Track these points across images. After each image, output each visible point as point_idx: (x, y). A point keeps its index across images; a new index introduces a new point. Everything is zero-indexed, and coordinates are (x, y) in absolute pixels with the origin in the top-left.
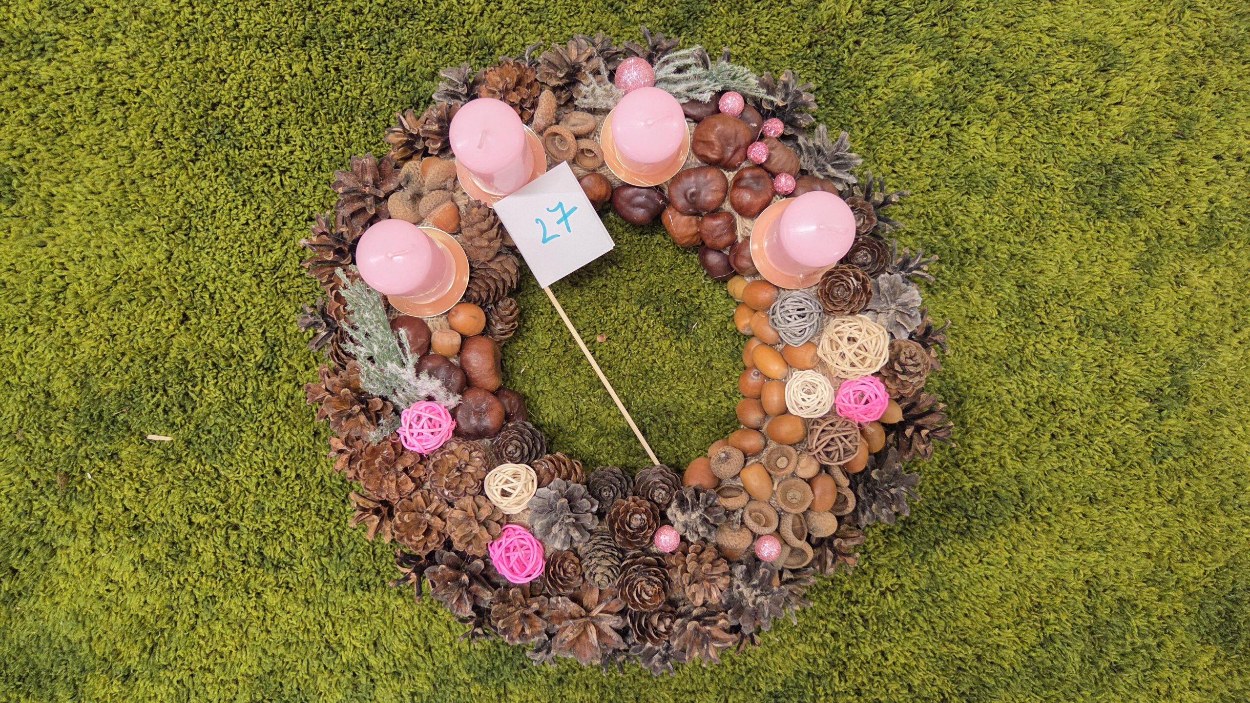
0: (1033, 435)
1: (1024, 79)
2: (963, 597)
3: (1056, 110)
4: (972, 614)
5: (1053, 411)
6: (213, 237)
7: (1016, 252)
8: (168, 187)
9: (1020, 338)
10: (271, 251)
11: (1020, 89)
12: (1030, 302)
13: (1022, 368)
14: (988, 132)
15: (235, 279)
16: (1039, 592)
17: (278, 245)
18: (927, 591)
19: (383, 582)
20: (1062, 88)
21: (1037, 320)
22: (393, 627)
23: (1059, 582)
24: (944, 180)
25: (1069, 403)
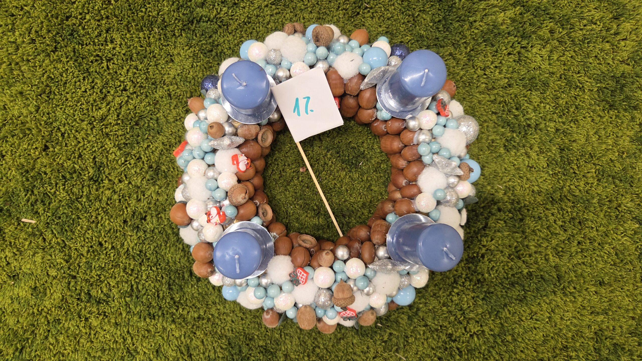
0: (567, 242)
1: (568, 21)
2: (520, 340)
3: (586, 41)
4: (526, 351)
5: (580, 227)
6: (64, 99)
7: (559, 128)
8: (38, 67)
9: (561, 182)
10: (100, 108)
11: (565, 27)
12: (568, 159)
13: (561, 200)
14: (544, 52)
15: (77, 125)
16: (567, 339)
17: (104, 105)
18: (498, 335)
19: (163, 314)
20: (590, 27)
21: (572, 171)
22: (168, 341)
23: (579, 333)
24: (516, 82)
25: (590, 223)
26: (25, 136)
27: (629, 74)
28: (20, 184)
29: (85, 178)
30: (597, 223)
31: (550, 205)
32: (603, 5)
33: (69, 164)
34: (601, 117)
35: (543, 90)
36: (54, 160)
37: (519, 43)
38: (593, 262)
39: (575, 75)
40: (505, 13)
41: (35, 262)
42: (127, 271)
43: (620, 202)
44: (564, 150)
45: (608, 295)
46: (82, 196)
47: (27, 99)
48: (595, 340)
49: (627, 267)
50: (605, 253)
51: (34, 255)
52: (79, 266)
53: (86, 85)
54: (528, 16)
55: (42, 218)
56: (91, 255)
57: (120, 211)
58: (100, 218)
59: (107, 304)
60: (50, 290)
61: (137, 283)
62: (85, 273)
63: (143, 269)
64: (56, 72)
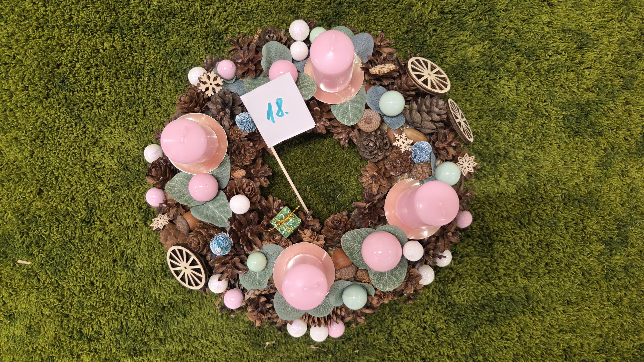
26: (21, 180)
27: (594, 101)
28: (15, 226)
29: (78, 220)
30: (563, 245)
31: (518, 230)
32: (567, 36)
33: (62, 207)
34: (566, 143)
35: (511, 119)
36: (48, 203)
37: (487, 76)
38: (560, 282)
39: (541, 104)
40: (474, 47)
41: (30, 301)
42: (117, 308)
43: (585, 224)
44: (532, 176)
45: (576, 314)
46: (74, 238)
47: (22, 144)
48: (564, 357)
49: (594, 286)
50: (573, 274)
51: (29, 295)
52: (72, 305)
53: (78, 131)
54: (496, 50)
55: (37, 259)
56: (83, 294)
57: (110, 251)
58: (91, 259)
59: (98, 341)
60: (44, 328)
61: (127, 321)
62: (77, 312)
63: (132, 306)
64: (49, 118)
